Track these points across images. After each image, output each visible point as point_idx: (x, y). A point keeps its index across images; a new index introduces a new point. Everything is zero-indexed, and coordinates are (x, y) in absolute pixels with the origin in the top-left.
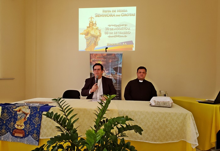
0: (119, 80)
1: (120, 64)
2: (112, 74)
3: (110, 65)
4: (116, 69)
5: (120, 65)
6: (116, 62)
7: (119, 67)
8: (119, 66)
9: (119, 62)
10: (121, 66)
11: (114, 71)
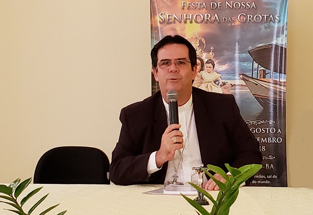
0: (275, 101)
1: (280, 32)
2: (245, 77)
3: (238, 37)
4: (261, 56)
5: (278, 36)
6: (262, 27)
7: (277, 46)
8: (274, 42)
9: (276, 25)
10: (281, 41)
11: (256, 65)
